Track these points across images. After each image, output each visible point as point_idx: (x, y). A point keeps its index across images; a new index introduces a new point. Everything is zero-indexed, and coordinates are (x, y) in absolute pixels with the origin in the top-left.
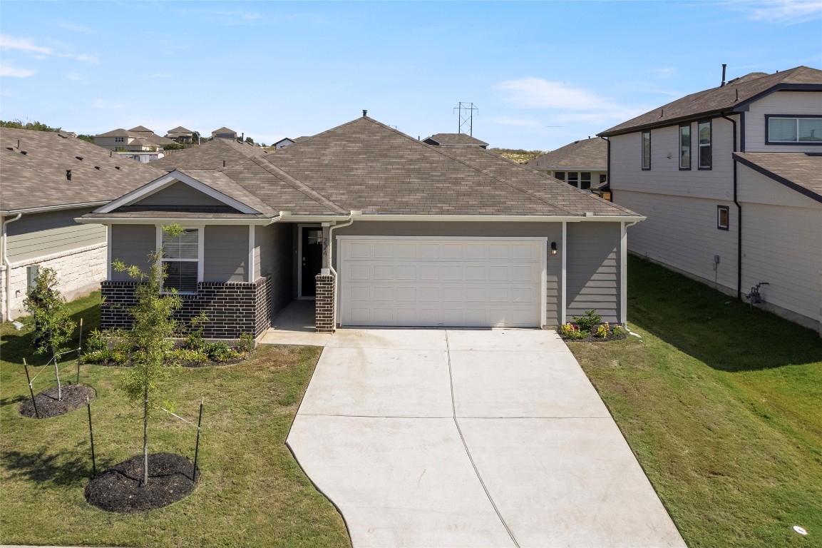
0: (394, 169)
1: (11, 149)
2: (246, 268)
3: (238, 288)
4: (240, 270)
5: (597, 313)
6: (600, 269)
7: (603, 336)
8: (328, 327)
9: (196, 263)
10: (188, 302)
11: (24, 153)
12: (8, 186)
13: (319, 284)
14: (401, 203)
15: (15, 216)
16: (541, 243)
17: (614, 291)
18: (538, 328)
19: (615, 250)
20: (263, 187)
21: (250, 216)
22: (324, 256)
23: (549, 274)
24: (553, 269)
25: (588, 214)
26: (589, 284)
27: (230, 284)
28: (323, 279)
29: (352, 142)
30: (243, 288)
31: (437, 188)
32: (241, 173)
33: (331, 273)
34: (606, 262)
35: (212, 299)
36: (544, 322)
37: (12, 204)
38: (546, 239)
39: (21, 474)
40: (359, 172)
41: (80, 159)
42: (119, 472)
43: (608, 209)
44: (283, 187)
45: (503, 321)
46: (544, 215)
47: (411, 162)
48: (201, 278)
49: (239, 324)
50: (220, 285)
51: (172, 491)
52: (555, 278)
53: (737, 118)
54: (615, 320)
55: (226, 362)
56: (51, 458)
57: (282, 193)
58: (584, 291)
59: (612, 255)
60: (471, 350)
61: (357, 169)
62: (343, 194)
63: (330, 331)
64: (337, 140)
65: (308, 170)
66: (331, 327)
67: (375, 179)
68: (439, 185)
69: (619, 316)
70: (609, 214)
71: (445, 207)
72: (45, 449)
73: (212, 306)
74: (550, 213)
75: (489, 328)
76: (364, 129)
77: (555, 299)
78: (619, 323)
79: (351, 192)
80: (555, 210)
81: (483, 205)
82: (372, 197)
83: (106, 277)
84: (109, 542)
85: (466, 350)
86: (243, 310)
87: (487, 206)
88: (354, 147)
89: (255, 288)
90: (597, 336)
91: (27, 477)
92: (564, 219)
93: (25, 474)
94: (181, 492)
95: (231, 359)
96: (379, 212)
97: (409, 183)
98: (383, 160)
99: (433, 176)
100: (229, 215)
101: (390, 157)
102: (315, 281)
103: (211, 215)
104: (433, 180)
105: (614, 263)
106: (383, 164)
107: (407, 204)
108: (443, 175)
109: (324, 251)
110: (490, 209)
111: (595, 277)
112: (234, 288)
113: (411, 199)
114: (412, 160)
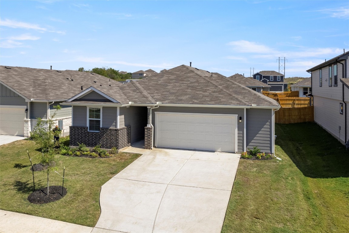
0: (184, 86)
1: (68, 79)
2: (116, 123)
3: (113, 130)
4: (114, 124)
5: (258, 148)
6: (263, 129)
7: (259, 158)
8: (149, 147)
9: (100, 120)
10: (96, 135)
11: (72, 80)
12: (54, 92)
13: (146, 130)
14: (179, 99)
15: (52, 102)
16: (235, 117)
17: (269, 139)
18: (234, 153)
19: (269, 121)
20: (130, 93)
21: (116, 103)
22: (148, 119)
23: (238, 130)
24: (240, 128)
25: (253, 105)
26: (258, 135)
27: (110, 129)
28: (147, 129)
29: (173, 75)
30: (115, 130)
31: (197, 93)
32: (125, 87)
33: (151, 126)
34: (265, 126)
35: (104, 134)
36: (236, 150)
37: (51, 98)
38: (237, 115)
39: (16, 188)
40: (169, 87)
41: (95, 82)
42: (41, 190)
43: (265, 103)
44: (138, 93)
45: (220, 149)
46: (234, 105)
47: (192, 83)
48: (101, 126)
49: (113, 144)
50: (107, 129)
51: (52, 198)
52: (241, 132)
53: (343, 62)
54: (269, 151)
55: (104, 157)
56: (28, 184)
57: (136, 95)
58: (255, 138)
59: (268, 123)
60: (198, 159)
61: (169, 86)
62: (159, 96)
63: (150, 149)
64: (168, 74)
65: (151, 86)
66: (150, 147)
67: (174, 90)
68: (198, 92)
69: (271, 150)
70: (264, 105)
71: (195, 101)
72: (28, 181)
73: (104, 136)
74: (238, 104)
75: (214, 151)
76: (180, 70)
77: (241, 141)
78: (271, 153)
79: (163, 95)
80: (240, 103)
81: (211, 101)
82: (169, 97)
83: (71, 124)
84: (23, 212)
85: (196, 160)
86: (114, 138)
87: (213, 101)
88: (172, 77)
89: (118, 131)
90: (257, 158)
91: (17, 189)
92: (245, 107)
93: (17, 188)
94: (55, 199)
95: (106, 156)
96: (169, 103)
97: (187, 91)
98: (181, 82)
99: (197, 88)
100: (107, 103)
101: (185, 81)
102: (145, 129)
103: (103, 103)
104: (196, 90)
105: (269, 127)
106: (180, 84)
107: (181, 100)
108: (201, 88)
109: (148, 118)
110: (213, 102)
111: (260, 132)
112: (111, 130)
113: (184, 98)
114: (192, 82)
